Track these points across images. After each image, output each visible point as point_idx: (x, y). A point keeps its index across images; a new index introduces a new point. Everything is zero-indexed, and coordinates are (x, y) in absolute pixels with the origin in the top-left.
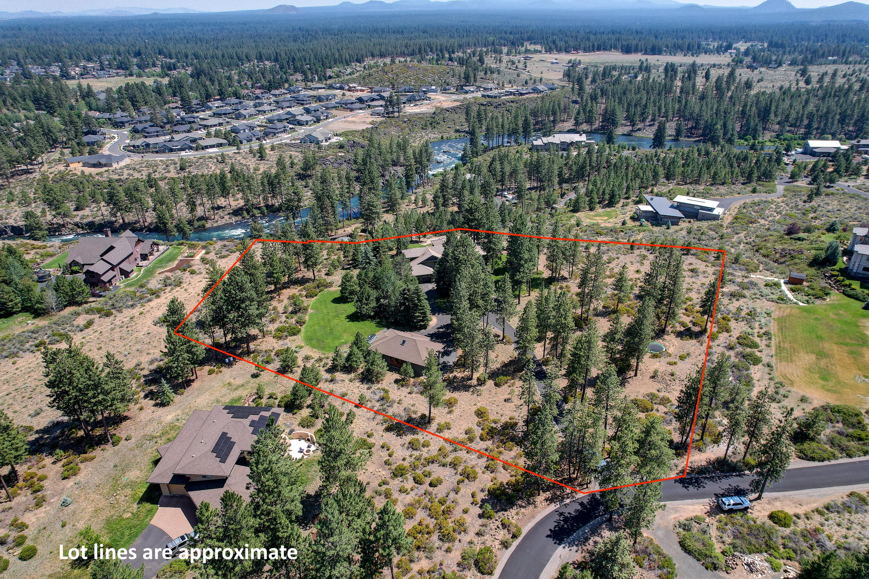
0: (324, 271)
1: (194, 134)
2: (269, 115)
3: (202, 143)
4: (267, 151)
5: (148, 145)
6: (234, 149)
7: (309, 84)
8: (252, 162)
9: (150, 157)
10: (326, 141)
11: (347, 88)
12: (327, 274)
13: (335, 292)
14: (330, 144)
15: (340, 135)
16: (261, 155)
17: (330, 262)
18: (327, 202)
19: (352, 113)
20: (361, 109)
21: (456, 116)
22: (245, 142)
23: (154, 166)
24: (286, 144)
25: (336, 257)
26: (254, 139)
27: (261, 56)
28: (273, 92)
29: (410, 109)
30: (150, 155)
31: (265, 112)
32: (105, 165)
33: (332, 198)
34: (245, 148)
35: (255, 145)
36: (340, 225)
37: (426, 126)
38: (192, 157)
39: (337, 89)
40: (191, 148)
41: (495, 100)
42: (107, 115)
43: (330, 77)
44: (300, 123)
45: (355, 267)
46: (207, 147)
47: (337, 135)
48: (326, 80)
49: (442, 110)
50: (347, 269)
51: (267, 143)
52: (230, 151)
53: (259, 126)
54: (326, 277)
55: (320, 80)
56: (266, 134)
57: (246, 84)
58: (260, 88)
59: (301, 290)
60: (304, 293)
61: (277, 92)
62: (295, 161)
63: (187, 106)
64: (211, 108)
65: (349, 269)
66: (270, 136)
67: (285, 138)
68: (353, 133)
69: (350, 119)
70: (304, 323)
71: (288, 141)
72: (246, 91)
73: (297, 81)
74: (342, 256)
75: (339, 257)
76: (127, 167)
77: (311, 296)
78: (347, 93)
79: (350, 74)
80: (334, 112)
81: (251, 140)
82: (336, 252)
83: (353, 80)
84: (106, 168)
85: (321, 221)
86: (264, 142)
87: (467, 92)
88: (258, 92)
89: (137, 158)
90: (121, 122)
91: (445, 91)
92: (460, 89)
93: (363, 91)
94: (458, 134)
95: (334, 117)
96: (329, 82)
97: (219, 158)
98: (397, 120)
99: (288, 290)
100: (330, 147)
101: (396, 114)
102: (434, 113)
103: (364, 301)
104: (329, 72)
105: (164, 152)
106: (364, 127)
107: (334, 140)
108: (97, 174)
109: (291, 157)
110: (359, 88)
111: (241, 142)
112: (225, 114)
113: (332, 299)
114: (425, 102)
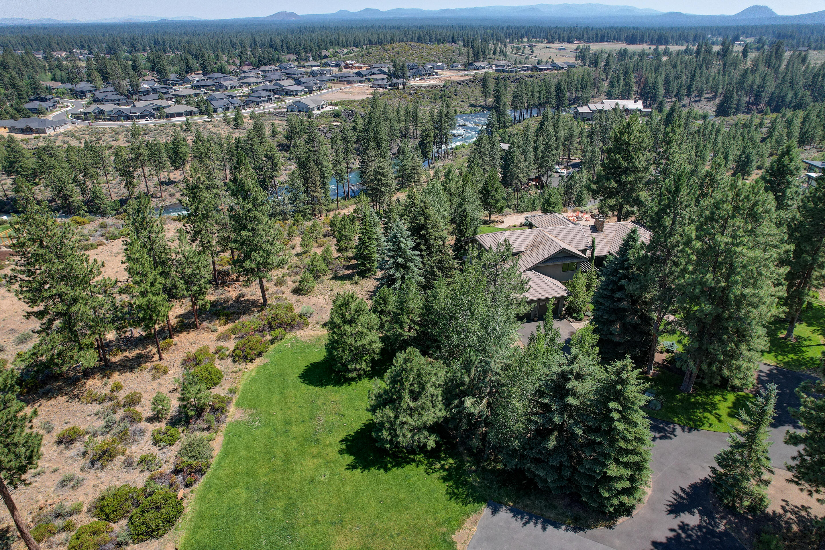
0: (291, 283)
1: (162, 102)
2: (254, 87)
3: (168, 111)
4: (245, 120)
5: (102, 112)
6: (205, 118)
7: (302, 63)
8: (224, 131)
9: (98, 125)
10: (318, 109)
11: (343, 65)
12: (297, 291)
13: (314, 343)
14: (323, 113)
15: (336, 105)
16: (237, 123)
17: (307, 260)
18: (314, 169)
19: (350, 86)
20: (359, 82)
21: (469, 90)
22: (220, 110)
23: (99, 134)
24: (269, 113)
25: (319, 251)
26: (232, 107)
27: (255, 43)
28: (263, 68)
29: (416, 82)
30: (102, 122)
31: (250, 84)
32: (38, 131)
33: (321, 163)
34: (219, 117)
35: (231, 114)
36: (333, 206)
37: (435, 99)
38: (152, 125)
39: (332, 66)
40: (152, 116)
41: (512, 74)
42: (69, 86)
43: (326, 57)
44: (288, 93)
45: (363, 274)
46: (172, 115)
47: (331, 104)
48: (321, 59)
49: (453, 83)
50: (344, 278)
51: (246, 112)
52: (199, 119)
53: (240, 96)
54: (292, 299)
55: (314, 59)
56: (247, 104)
57: (234, 62)
58: (248, 65)
59: (225, 337)
60: (231, 345)
61: (267, 68)
62: (278, 130)
63: (163, 79)
64: (189, 81)
65: (349, 277)
66: (252, 105)
67: (270, 107)
68: (351, 102)
69: (347, 90)
70: (201, 471)
71: (272, 110)
72: (233, 67)
73: (290, 60)
74: (333, 249)
75: (327, 251)
76: (65, 134)
77: (248, 358)
78: (344, 70)
79: (347, 54)
80: (329, 84)
81: (228, 109)
82: (322, 240)
83: (351, 59)
84: (37, 135)
85: (304, 197)
86: (243, 111)
87: (477, 68)
88: (245, 68)
89: (82, 125)
90: (82, 92)
91: (451, 68)
92: (468, 66)
93: (361, 68)
94: (473, 109)
95: (328, 88)
96: (324, 61)
97: (184, 127)
98: (402, 91)
99: (193, 334)
100: (323, 115)
101: (401, 87)
102: (444, 86)
103: (407, 401)
104: (324, 53)
105: (118, 119)
106: (364, 97)
107: (328, 109)
108: (22, 141)
109: (273, 125)
110: (357, 65)
111: (215, 111)
112: (204, 86)
113: (302, 365)
114: (431, 77)
